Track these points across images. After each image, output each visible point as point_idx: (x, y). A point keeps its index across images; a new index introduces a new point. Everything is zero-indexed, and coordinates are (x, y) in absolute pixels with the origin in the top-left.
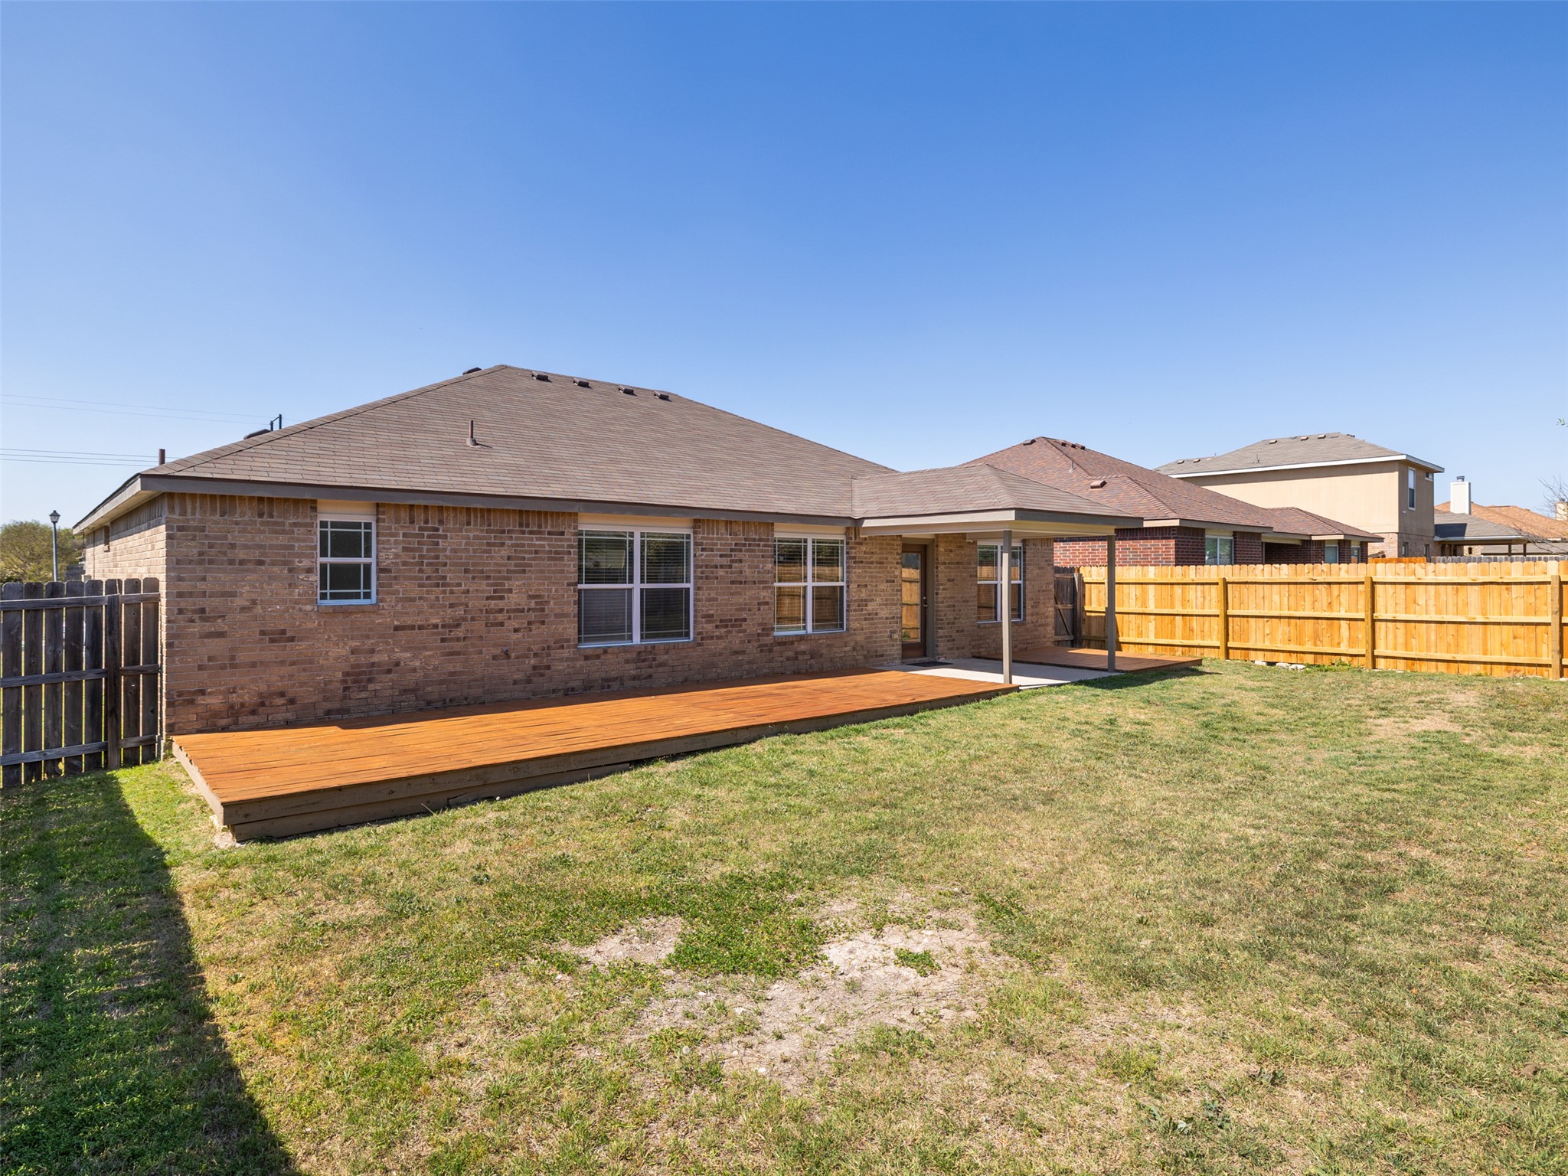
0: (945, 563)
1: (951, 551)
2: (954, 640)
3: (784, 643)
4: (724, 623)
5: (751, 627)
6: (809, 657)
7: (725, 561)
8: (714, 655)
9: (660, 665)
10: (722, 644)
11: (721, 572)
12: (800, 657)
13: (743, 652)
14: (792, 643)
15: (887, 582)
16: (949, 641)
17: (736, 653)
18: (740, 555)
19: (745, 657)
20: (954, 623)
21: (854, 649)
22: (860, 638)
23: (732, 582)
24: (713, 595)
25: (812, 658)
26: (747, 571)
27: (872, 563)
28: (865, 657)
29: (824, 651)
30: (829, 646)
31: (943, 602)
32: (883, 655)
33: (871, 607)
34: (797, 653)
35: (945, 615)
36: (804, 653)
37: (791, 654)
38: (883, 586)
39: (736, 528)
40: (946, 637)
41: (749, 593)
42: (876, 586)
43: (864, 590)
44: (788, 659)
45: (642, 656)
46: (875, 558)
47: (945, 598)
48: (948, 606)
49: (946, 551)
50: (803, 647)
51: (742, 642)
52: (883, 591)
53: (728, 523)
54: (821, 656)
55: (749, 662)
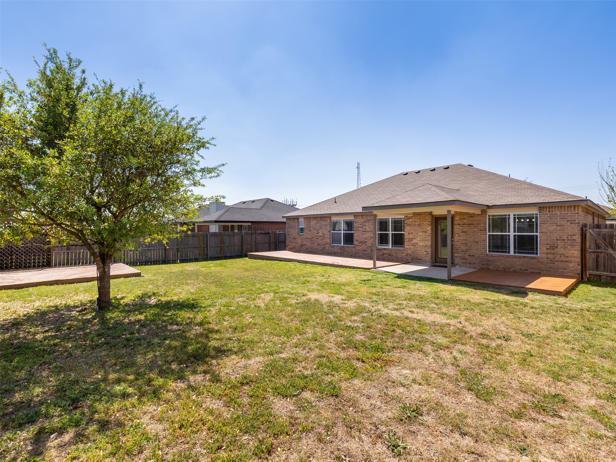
0: (460, 224)
1: (464, 219)
2: (466, 259)
3: (379, 250)
4: (361, 242)
5: (369, 244)
6: (388, 255)
7: (361, 226)
8: (358, 250)
9: (346, 251)
10: (360, 248)
11: (360, 229)
12: (385, 255)
13: (366, 251)
14: (382, 250)
15: (423, 232)
16: (462, 259)
17: (364, 251)
18: (365, 224)
19: (367, 252)
20: (466, 252)
21: (407, 255)
22: (409, 252)
23: (363, 231)
24: (358, 234)
25: (389, 256)
26: (367, 229)
27: (415, 225)
28: (412, 259)
29: (394, 254)
30: (395, 253)
31: (458, 242)
32: (421, 260)
33: (414, 241)
34: (383, 253)
35: (460, 247)
36: (386, 254)
37: (381, 253)
38: (421, 234)
39: (364, 217)
40: (460, 257)
41: (368, 235)
42: (417, 233)
43: (411, 235)
44: (380, 255)
45: (342, 248)
46: (416, 223)
47: (460, 240)
48: (462, 244)
49: (460, 219)
50: (386, 252)
51: (366, 248)
52: (421, 235)
53: (362, 216)
54: (393, 256)
55: (368, 254)
